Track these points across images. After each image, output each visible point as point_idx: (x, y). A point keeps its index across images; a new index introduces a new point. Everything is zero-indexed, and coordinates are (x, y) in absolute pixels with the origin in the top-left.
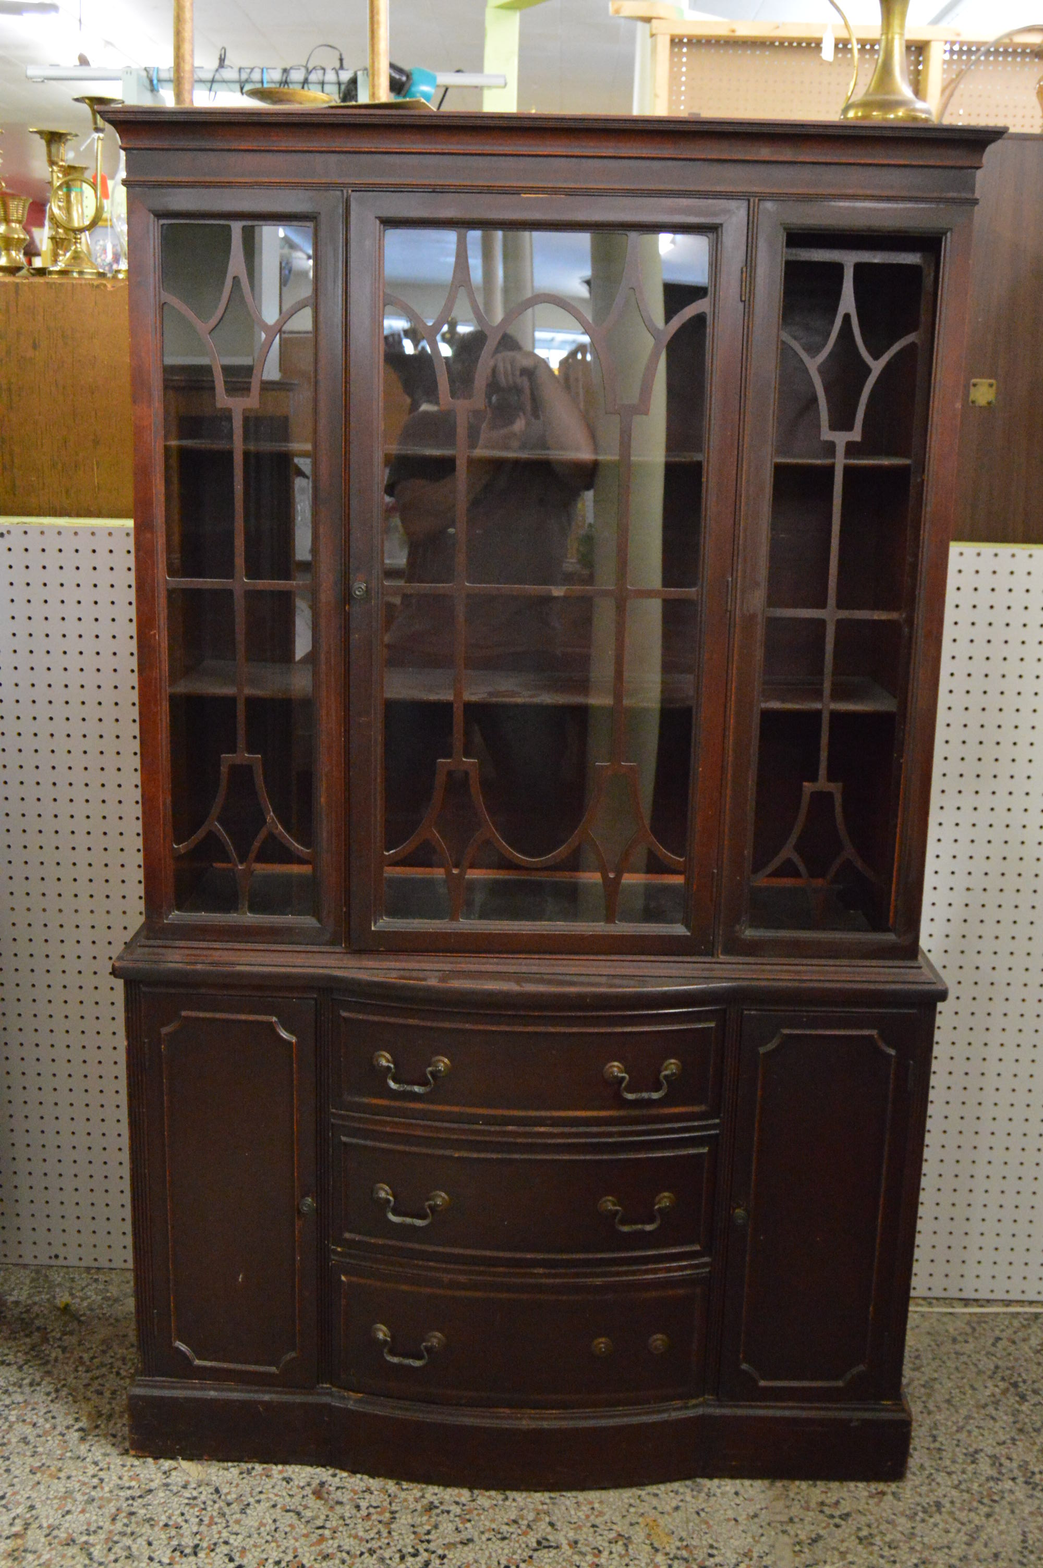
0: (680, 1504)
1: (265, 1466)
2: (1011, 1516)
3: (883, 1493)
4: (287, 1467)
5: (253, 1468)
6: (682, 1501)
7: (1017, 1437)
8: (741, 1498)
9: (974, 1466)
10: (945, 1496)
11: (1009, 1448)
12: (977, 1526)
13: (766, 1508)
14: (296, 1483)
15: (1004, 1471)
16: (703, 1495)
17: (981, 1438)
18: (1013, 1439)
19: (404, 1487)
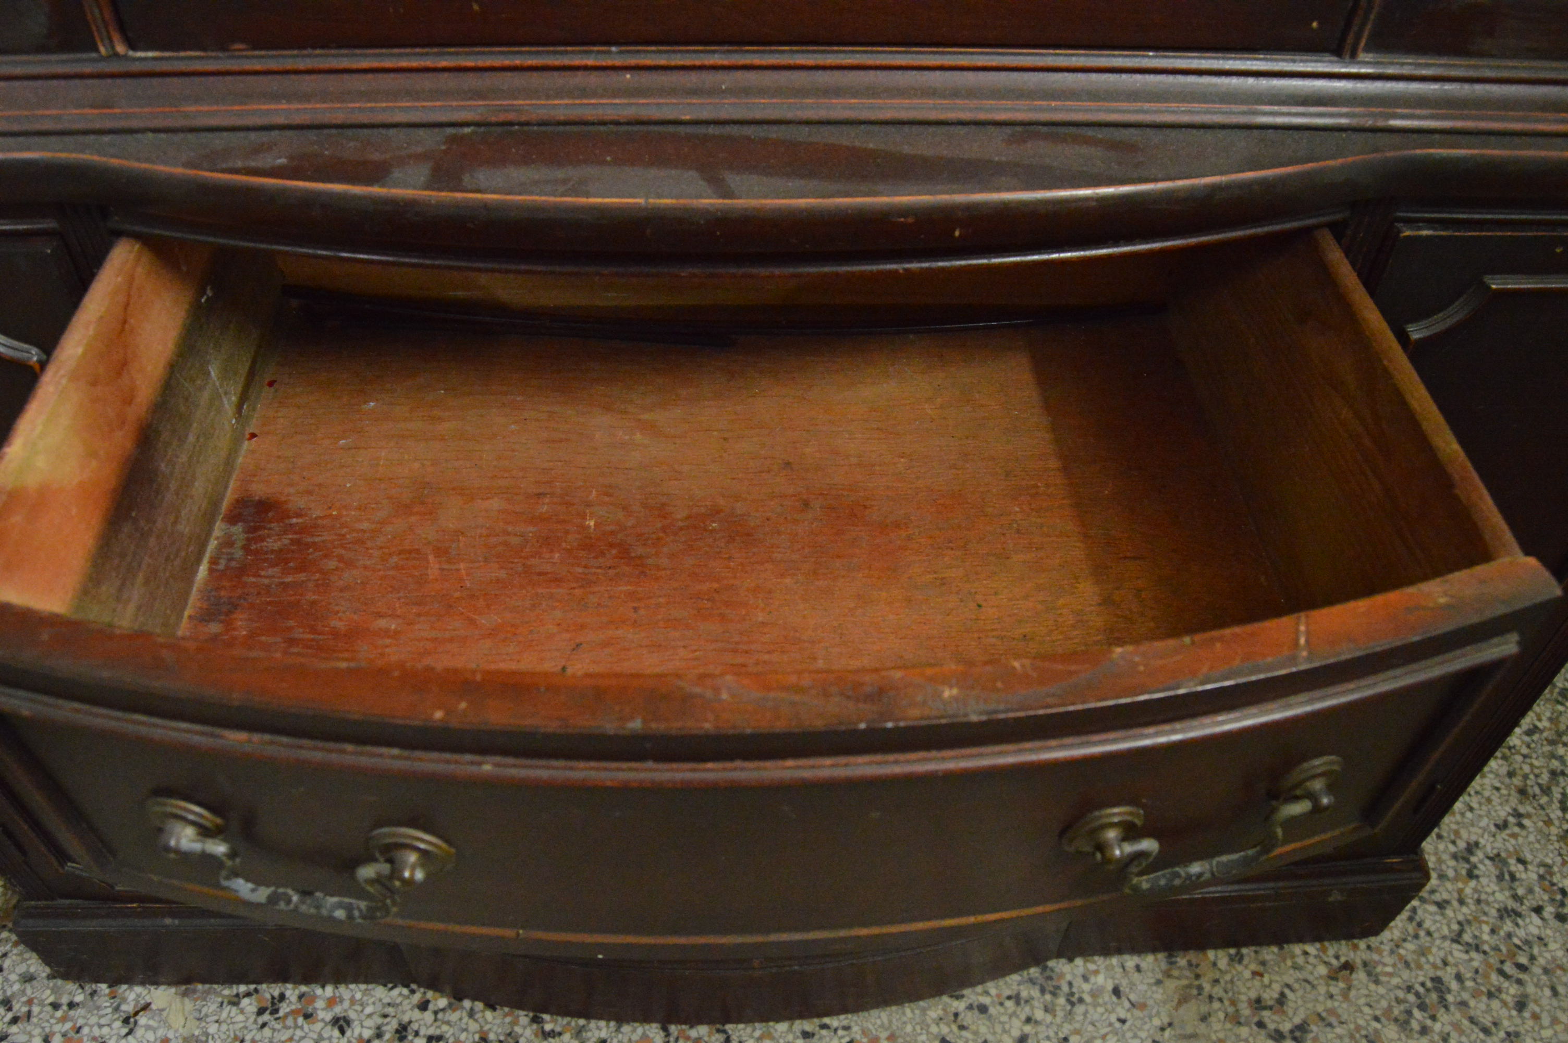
0: (1028, 1029)
1: (304, 988)
2: (1555, 1003)
3: (1348, 967)
4: (342, 988)
5: (282, 997)
6: (1028, 1020)
7: (1522, 810)
8: (1127, 1005)
9: (1473, 883)
10: (1445, 963)
11: (1514, 836)
12: (1508, 1034)
13: (1170, 1025)
14: (357, 1031)
15: (1520, 892)
16: (1062, 1001)
17: (1469, 815)
18: (1518, 815)
19: (548, 1027)
